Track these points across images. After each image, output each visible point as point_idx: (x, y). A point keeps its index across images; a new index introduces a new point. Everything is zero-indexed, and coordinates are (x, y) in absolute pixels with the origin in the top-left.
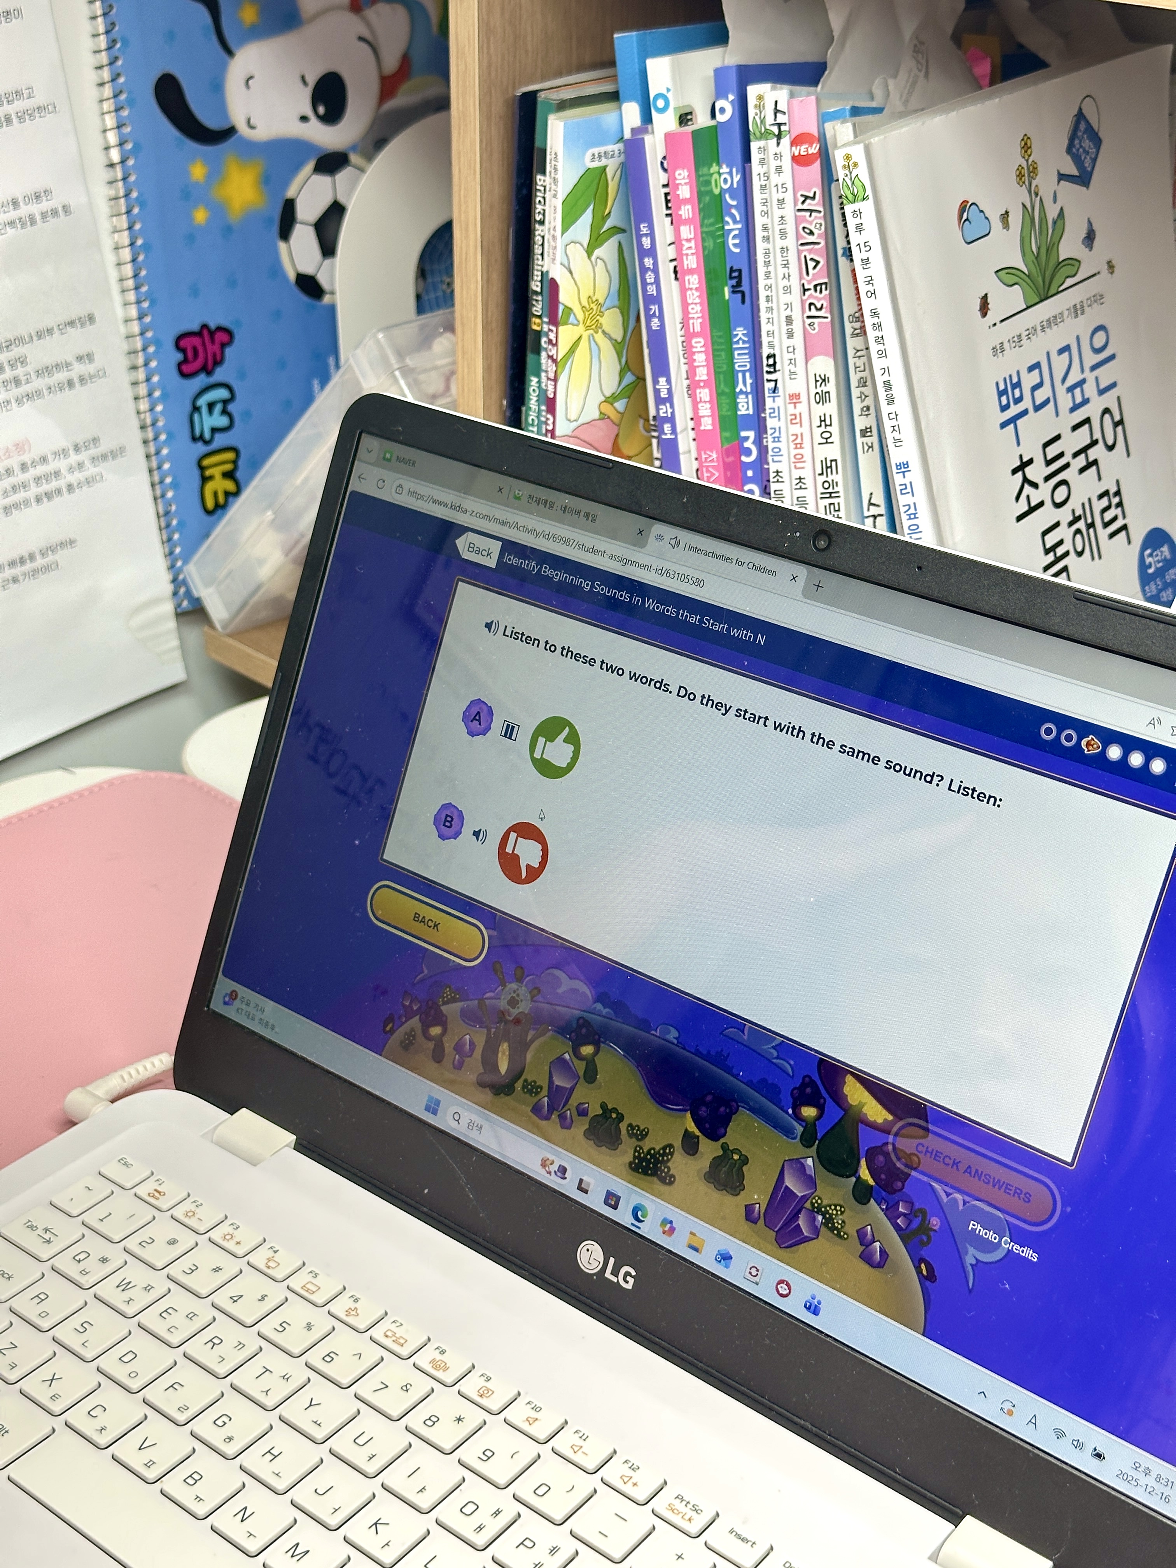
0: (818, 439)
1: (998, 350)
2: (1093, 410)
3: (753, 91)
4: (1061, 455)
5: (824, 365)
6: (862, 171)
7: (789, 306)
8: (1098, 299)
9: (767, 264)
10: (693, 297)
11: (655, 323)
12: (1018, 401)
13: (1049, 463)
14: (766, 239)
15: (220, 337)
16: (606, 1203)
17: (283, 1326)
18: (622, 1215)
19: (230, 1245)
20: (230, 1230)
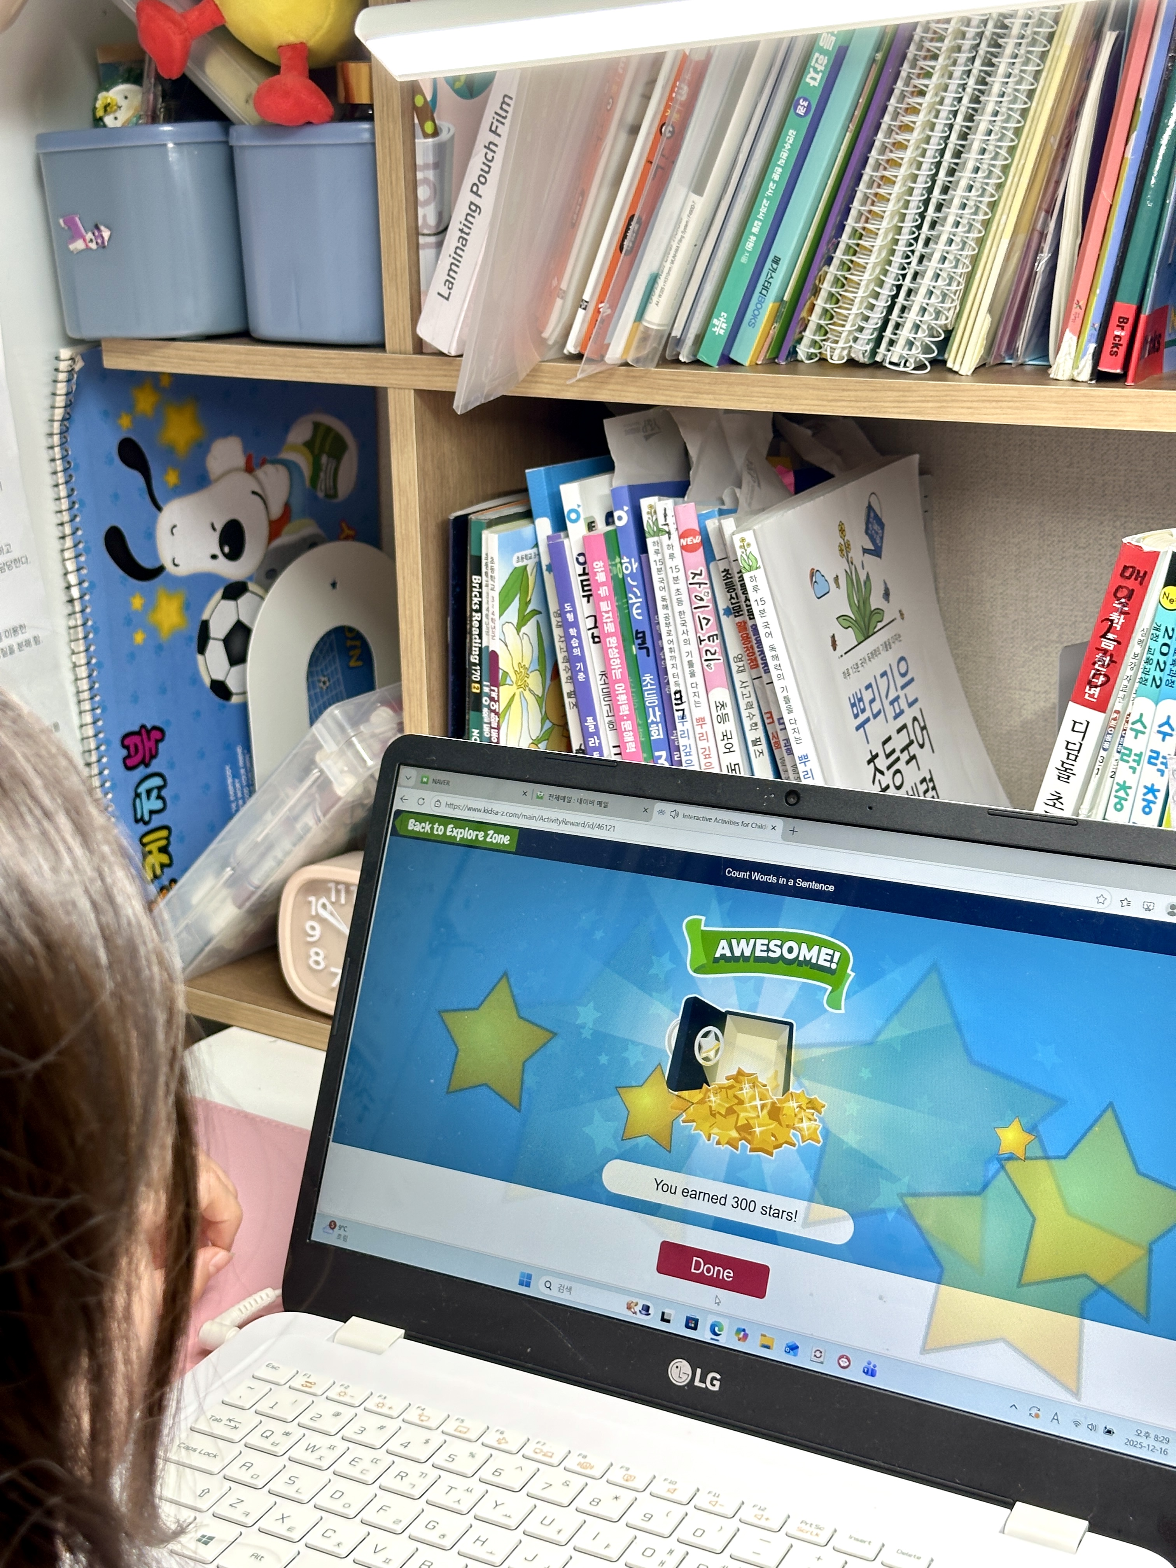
0: (722, 750)
1: (847, 674)
2: (907, 719)
3: (645, 503)
4: (893, 751)
5: (722, 694)
6: (754, 549)
7: (689, 653)
8: (897, 637)
9: (668, 625)
10: (613, 653)
11: (581, 677)
12: (863, 711)
13: (888, 756)
14: (665, 607)
15: (155, 735)
16: (687, 1326)
17: (452, 1458)
18: (703, 1334)
19: (385, 1410)
20: (380, 1400)
